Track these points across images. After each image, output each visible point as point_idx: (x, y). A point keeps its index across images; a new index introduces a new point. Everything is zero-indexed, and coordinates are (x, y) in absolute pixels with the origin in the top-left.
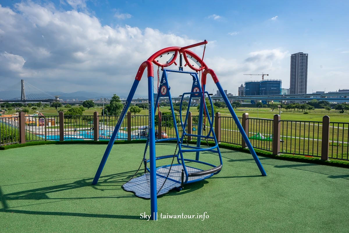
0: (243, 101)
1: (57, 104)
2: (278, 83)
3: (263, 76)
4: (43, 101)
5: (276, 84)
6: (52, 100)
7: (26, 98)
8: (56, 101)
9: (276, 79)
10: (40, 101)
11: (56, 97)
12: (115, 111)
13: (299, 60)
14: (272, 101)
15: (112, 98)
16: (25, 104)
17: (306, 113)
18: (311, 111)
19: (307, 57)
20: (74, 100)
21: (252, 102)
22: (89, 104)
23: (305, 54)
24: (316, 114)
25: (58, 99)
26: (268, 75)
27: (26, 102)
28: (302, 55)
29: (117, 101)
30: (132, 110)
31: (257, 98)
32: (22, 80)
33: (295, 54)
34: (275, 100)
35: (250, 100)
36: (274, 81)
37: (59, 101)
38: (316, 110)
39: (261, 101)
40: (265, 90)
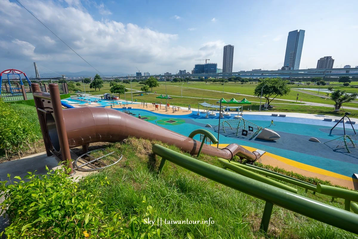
0: (194, 77)
1: (63, 81)
2: (215, 65)
3: (206, 61)
4: (53, 79)
5: (214, 66)
6: (60, 78)
7: (40, 77)
8: (63, 79)
9: (214, 63)
10: (51, 79)
11: (62, 76)
12: (98, 85)
13: (228, 50)
14: (211, 77)
15: (95, 76)
16: (40, 81)
17: (222, 85)
18: (227, 83)
19: (233, 48)
20: (79, 78)
21: (199, 78)
22: (87, 81)
23: (232, 46)
24: (229, 85)
25: (64, 77)
26: (209, 60)
27: (41, 80)
28: (230, 46)
29: (98, 78)
30: (111, 84)
31: (202, 75)
32: (34, 63)
33: (226, 46)
34: (212, 76)
35: (198, 77)
36: (212, 64)
37: (65, 78)
38: (229, 82)
39: (204, 77)
40: (207, 70)
